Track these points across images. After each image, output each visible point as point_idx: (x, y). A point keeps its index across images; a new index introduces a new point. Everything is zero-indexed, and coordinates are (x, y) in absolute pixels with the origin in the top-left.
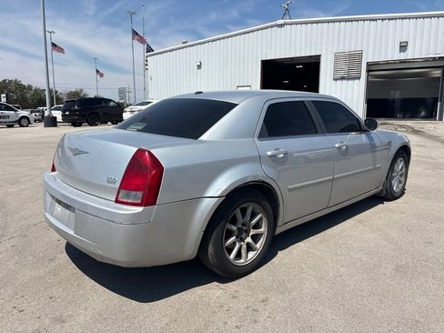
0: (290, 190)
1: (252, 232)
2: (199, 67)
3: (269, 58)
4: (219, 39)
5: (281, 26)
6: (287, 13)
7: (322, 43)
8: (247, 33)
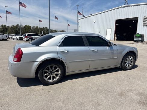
0: (70, 62)
1: (55, 73)
2: (95, 22)
3: (118, 19)
4: (102, 13)
5: (124, 7)
6: (126, 2)
7: (139, 13)
8: (111, 10)
